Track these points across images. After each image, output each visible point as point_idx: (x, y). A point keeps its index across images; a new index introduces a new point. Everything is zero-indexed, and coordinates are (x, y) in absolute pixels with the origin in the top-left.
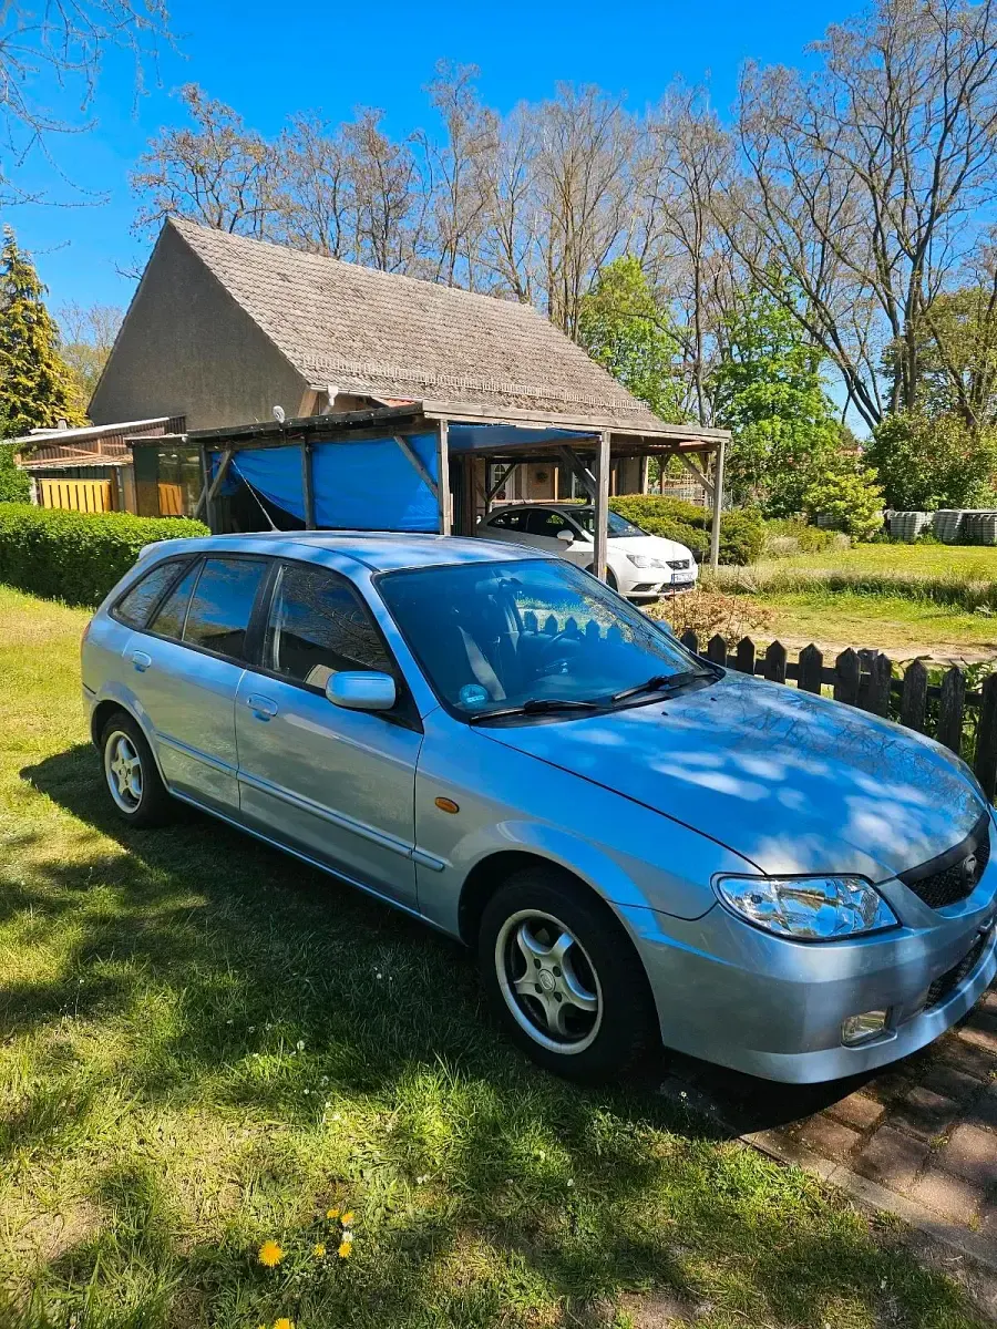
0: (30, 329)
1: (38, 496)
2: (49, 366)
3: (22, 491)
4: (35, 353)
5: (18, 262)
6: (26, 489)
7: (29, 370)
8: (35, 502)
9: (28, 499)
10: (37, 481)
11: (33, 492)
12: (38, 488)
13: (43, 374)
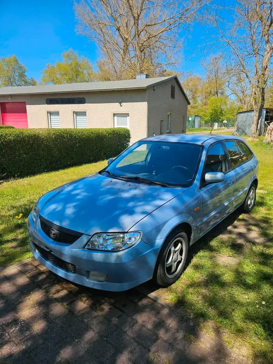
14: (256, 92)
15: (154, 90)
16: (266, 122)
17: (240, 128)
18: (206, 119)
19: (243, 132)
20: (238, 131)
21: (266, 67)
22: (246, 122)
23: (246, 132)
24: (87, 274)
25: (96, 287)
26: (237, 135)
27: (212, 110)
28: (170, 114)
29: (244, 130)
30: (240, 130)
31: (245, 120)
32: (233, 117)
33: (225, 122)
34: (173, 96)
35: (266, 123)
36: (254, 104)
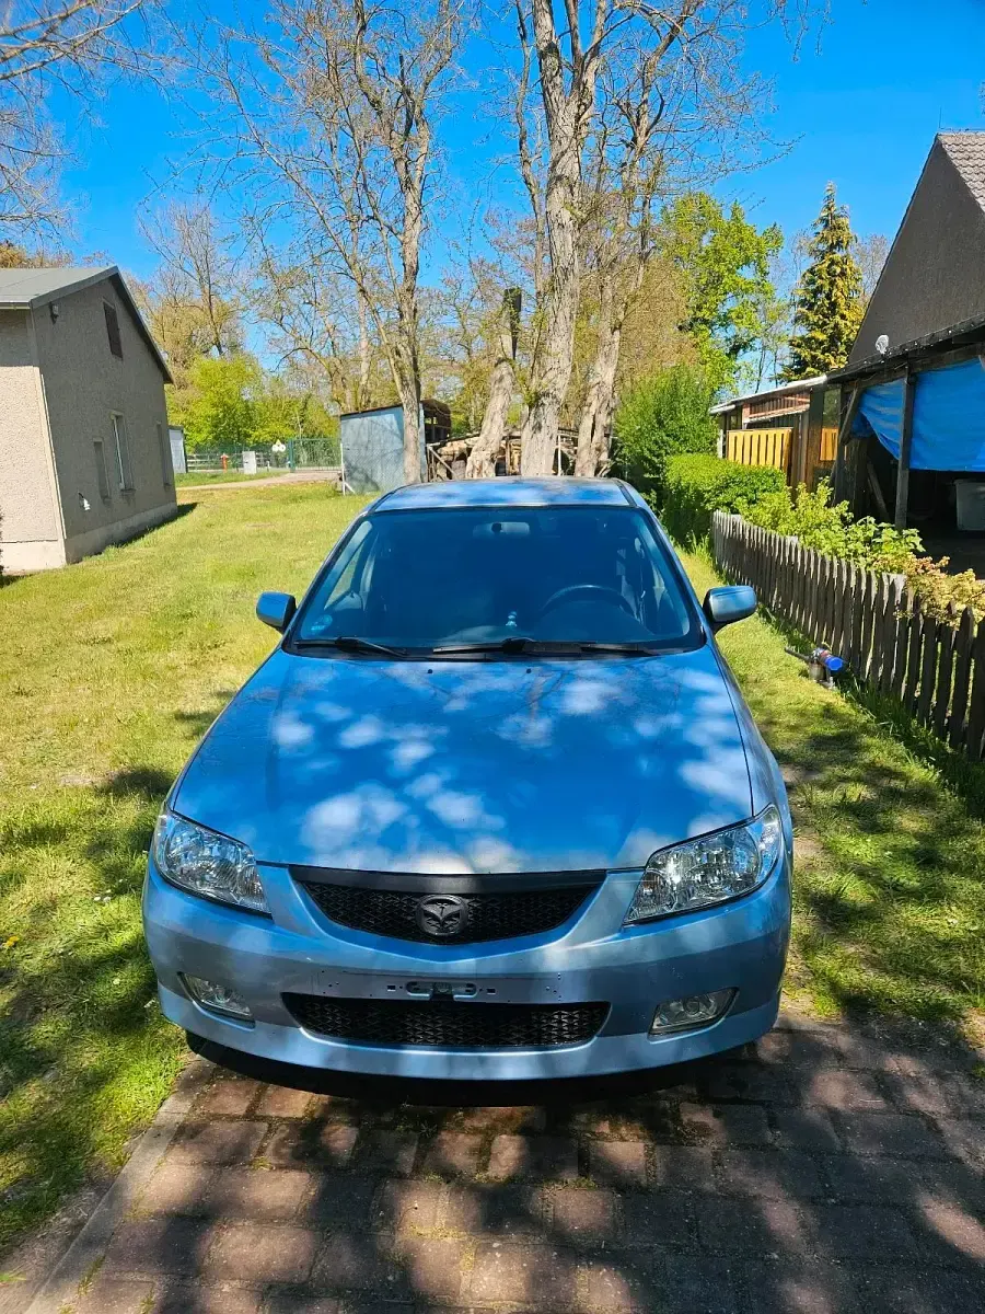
0: (832, 283)
1: (724, 447)
2: (843, 317)
3: (711, 443)
4: (834, 305)
5: (833, 217)
6: (713, 442)
7: (825, 324)
8: (720, 452)
9: (714, 450)
10: (725, 433)
11: (720, 444)
12: (724, 439)
13: (836, 325)
14: (399, 346)
15: (54, 317)
16: (430, 447)
17: (355, 469)
18: (199, 438)
19: (368, 479)
20: (352, 478)
21: (415, 266)
22: (370, 446)
23: (377, 479)
24: (634, 1021)
25: (691, 1054)
26: (351, 494)
27: (214, 405)
28: (117, 417)
29: (369, 473)
30: (356, 474)
31: (365, 439)
32: (290, 432)
33: (278, 448)
34: (116, 348)
35: (431, 449)
36: (399, 386)
